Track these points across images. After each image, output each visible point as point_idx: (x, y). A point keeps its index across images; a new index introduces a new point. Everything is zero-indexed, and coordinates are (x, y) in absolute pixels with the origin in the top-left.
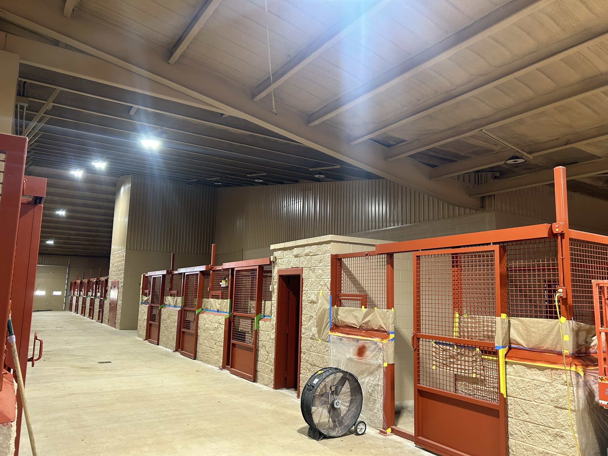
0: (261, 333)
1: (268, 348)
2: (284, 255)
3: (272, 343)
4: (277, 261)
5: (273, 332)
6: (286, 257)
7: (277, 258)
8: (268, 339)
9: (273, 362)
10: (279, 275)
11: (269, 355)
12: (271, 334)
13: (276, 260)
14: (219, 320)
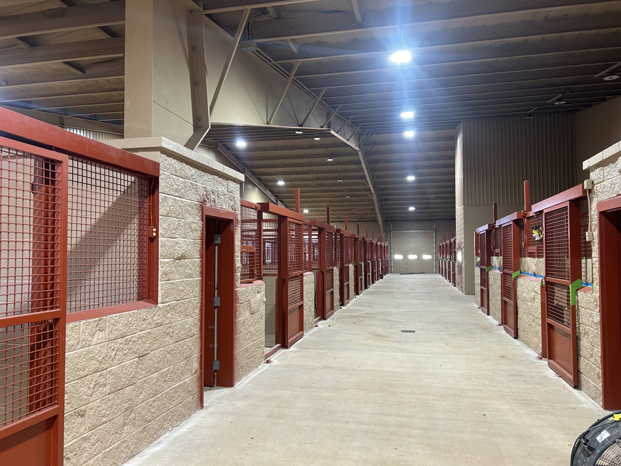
0: (582, 311)
1: (592, 338)
2: (605, 175)
3: (596, 329)
4: (595, 188)
5: (596, 311)
6: (609, 177)
7: (595, 182)
8: (590, 322)
9: (600, 362)
10: (600, 212)
11: (594, 349)
12: (594, 314)
13: (593, 187)
14: (535, 287)
